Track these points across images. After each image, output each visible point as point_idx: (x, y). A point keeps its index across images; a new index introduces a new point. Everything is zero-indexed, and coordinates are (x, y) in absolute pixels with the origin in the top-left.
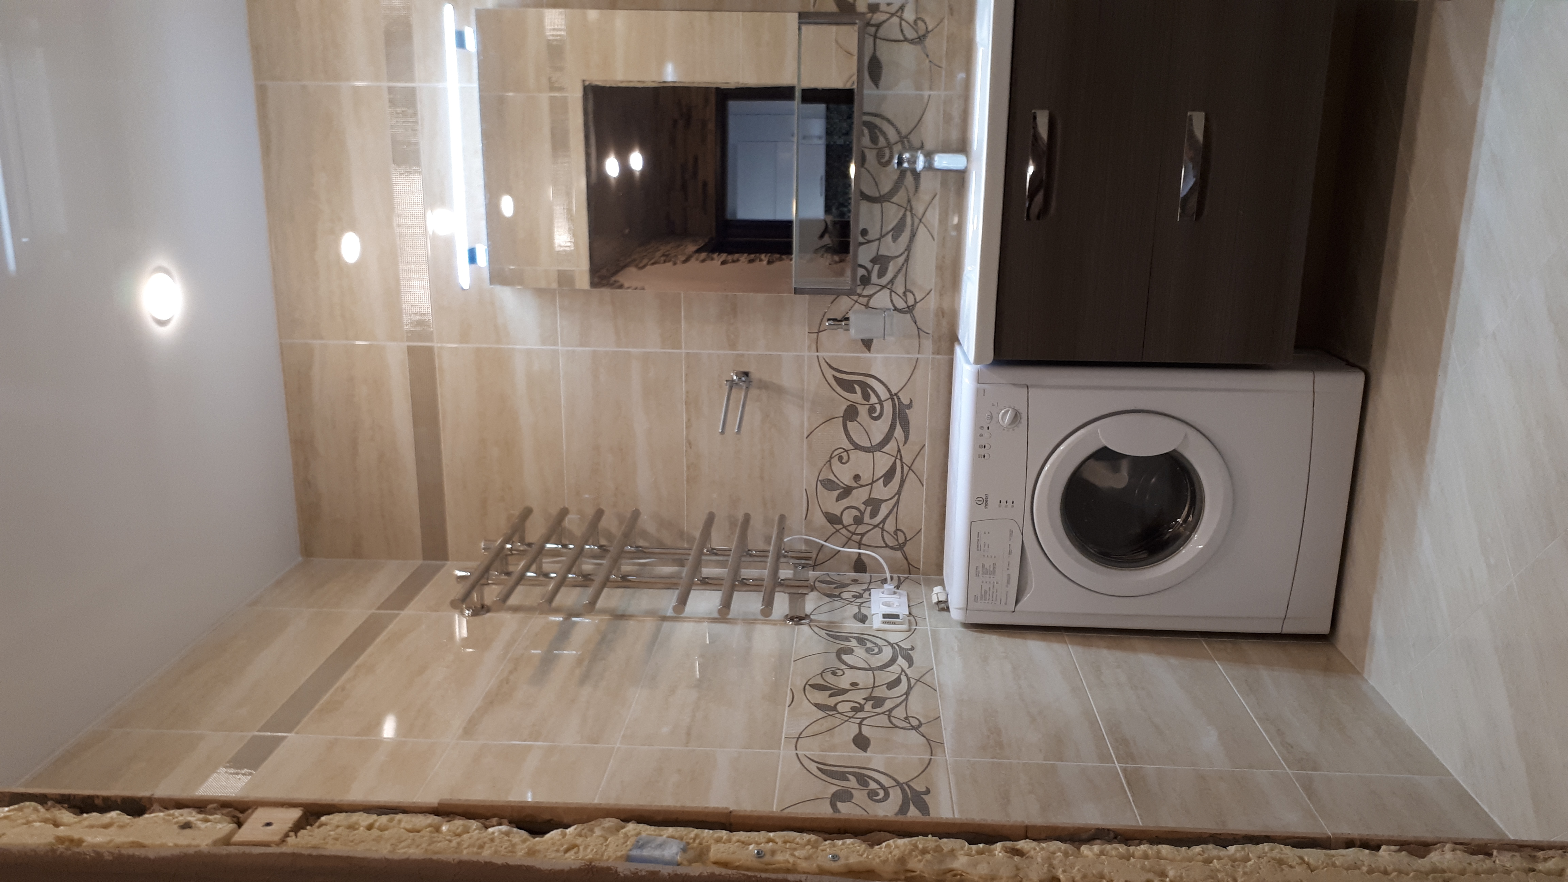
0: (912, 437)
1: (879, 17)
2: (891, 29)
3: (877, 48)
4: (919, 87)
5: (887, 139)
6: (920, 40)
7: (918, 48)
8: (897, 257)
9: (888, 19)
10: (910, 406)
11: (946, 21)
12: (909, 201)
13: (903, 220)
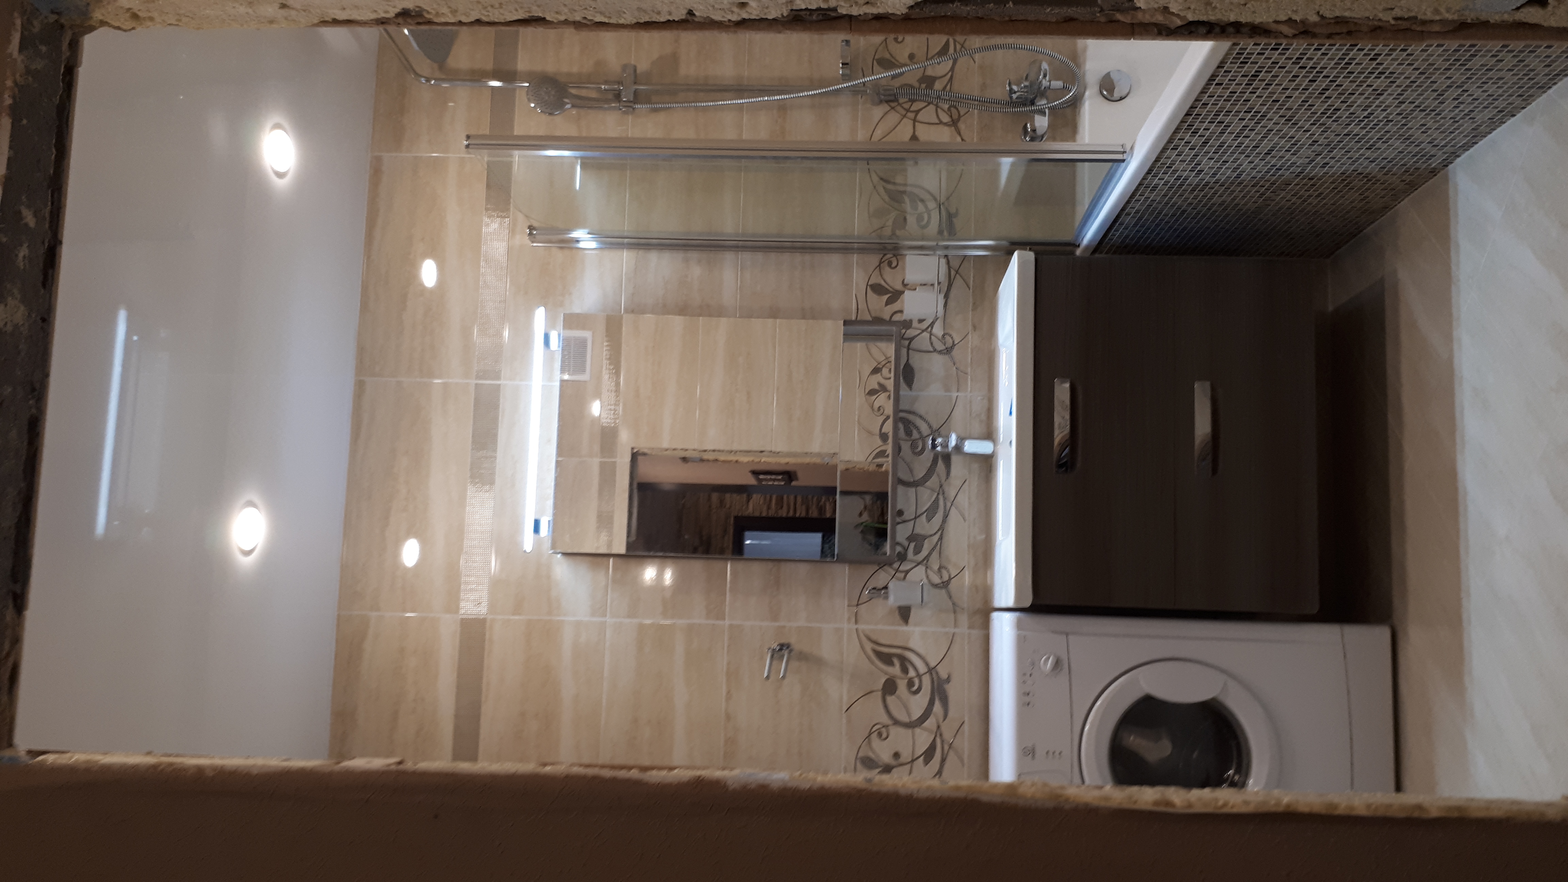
0: (951, 714)
1: (911, 333)
2: (923, 342)
3: (910, 357)
4: (948, 390)
5: (920, 433)
6: (948, 351)
7: (947, 357)
8: (931, 536)
9: (919, 334)
10: (948, 680)
11: (970, 336)
12: (941, 486)
13: (937, 500)
